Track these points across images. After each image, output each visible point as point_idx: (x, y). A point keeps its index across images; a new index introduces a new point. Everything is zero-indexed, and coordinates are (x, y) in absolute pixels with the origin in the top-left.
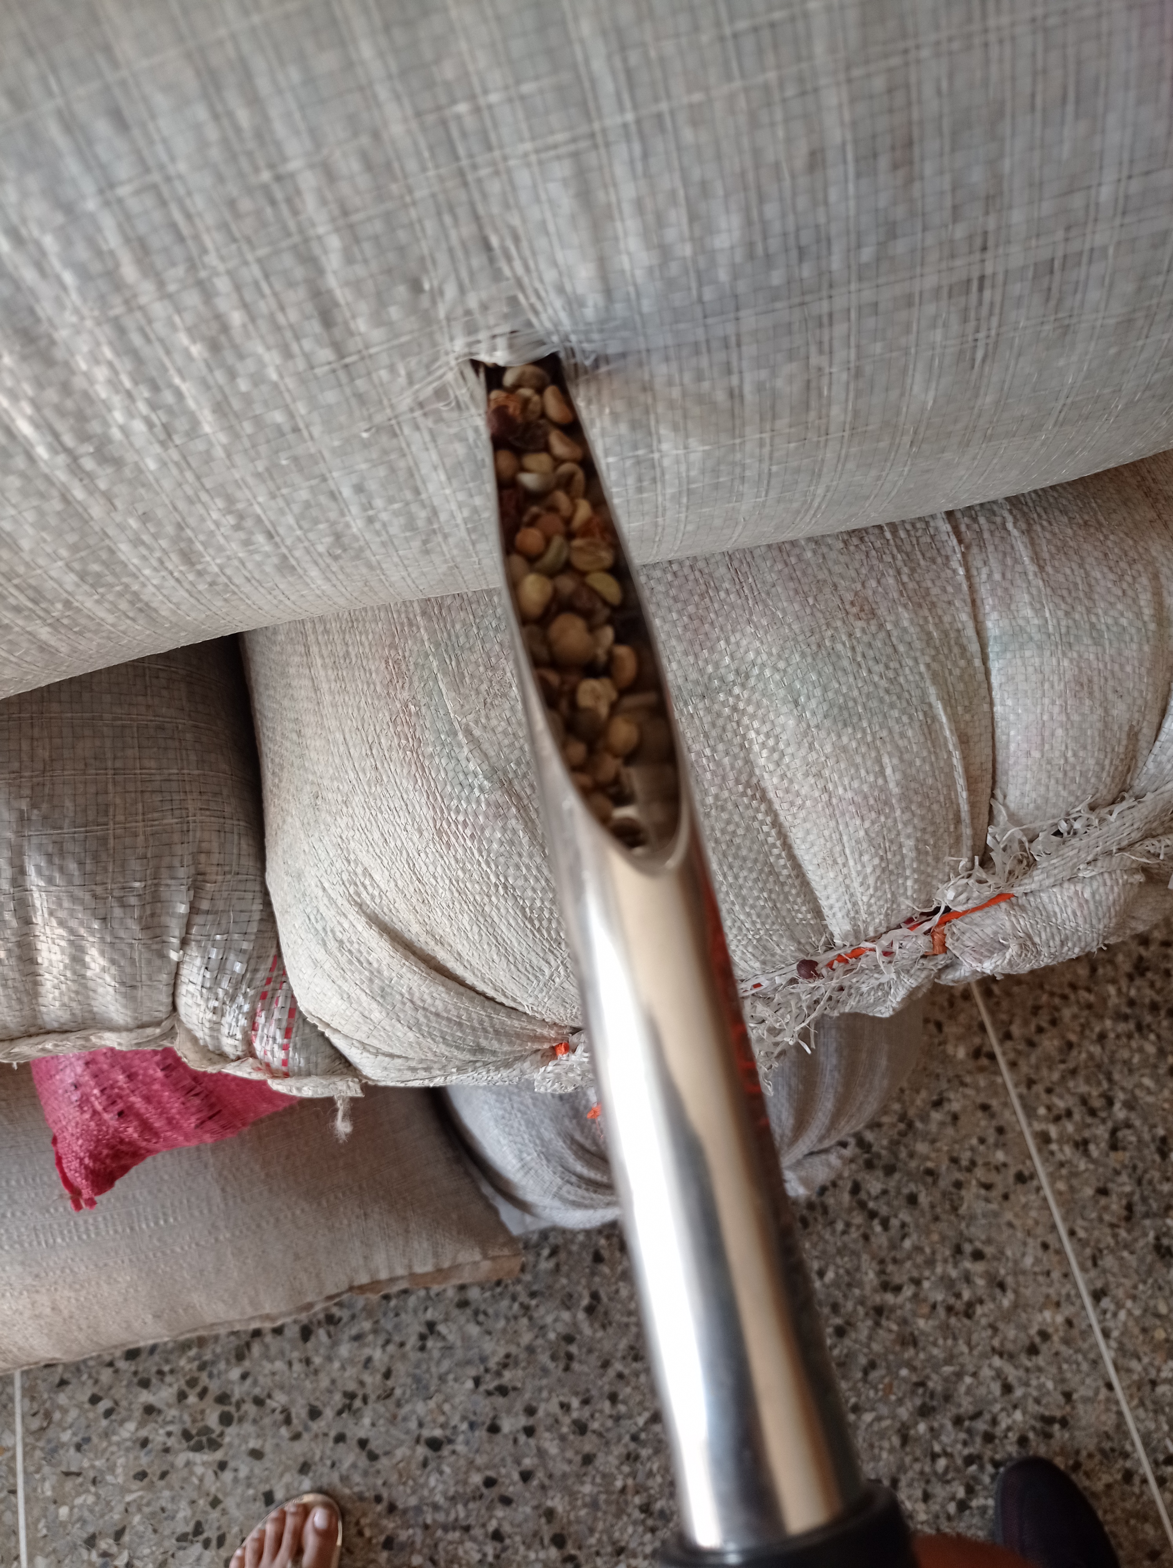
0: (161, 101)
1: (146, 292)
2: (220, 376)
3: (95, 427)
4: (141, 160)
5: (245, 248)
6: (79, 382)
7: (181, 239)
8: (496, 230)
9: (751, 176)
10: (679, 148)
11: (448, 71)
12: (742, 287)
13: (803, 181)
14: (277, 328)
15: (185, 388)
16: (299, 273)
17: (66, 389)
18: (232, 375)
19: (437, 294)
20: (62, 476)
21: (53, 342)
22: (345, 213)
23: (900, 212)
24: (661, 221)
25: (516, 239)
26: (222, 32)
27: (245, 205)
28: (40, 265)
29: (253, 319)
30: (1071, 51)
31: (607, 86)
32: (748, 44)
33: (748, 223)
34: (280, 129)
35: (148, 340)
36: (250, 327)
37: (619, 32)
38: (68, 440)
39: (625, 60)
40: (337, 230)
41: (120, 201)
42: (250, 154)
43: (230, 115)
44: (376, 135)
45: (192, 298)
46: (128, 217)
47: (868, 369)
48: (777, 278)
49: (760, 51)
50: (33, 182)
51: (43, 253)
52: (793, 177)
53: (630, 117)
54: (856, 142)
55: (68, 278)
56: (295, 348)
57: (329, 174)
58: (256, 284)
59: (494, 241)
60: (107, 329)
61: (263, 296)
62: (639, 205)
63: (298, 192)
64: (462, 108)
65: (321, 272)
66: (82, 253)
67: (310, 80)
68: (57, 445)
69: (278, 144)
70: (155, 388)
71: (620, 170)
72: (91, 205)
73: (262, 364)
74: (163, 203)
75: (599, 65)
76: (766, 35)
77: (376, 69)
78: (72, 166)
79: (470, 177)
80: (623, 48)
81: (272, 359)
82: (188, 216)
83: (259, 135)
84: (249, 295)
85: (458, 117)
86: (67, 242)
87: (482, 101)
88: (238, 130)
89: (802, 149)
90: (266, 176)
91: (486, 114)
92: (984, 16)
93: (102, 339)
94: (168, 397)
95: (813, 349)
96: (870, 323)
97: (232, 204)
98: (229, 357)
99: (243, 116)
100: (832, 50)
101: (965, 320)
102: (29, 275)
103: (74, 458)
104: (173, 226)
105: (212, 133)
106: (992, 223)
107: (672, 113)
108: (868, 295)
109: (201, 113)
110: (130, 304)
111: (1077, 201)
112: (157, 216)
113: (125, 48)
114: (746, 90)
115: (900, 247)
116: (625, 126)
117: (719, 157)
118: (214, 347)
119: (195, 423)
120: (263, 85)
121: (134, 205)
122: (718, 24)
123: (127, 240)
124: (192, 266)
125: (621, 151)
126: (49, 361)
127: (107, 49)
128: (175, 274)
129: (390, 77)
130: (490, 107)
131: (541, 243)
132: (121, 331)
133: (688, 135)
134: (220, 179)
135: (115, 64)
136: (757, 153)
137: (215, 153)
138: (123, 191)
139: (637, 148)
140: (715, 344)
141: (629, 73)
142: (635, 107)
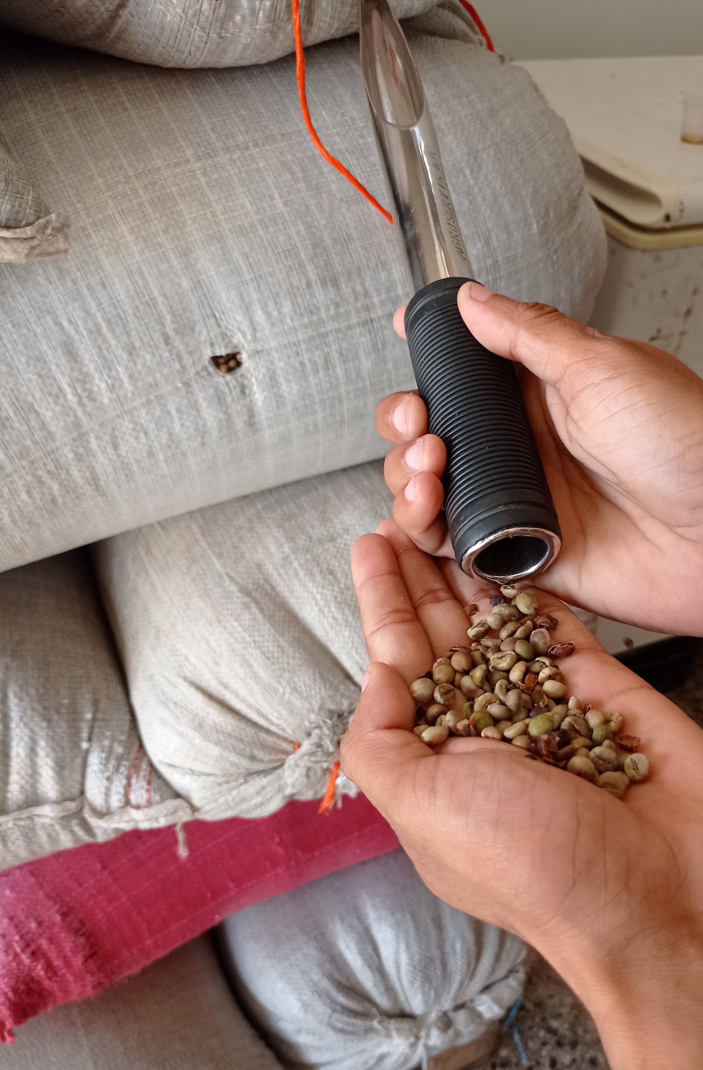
0: (115, 280)
1: (109, 335)
2: (132, 364)
3: (88, 386)
4: (110, 296)
5: (141, 320)
6: (85, 369)
7: (121, 319)
8: (217, 311)
9: (291, 290)
10: (268, 284)
11: (199, 266)
12: (296, 324)
13: (307, 291)
14: (150, 346)
15: (120, 369)
16: (158, 327)
17: (80, 371)
18: (135, 363)
19: (200, 333)
20: (75, 406)
21: (78, 355)
22: (171, 308)
23: (338, 299)
24: (266, 305)
25: (223, 313)
26: (134, 261)
27: (141, 307)
28: (76, 329)
29: (143, 343)
30: (375, 254)
31: (244, 268)
32: (282, 255)
33: (293, 304)
34: (151, 285)
35: (109, 352)
36: (142, 346)
37: (246, 254)
38: (79, 390)
39: (249, 261)
40: (169, 313)
41: (103, 308)
42: (142, 293)
43: (136, 282)
44: (179, 285)
45: (124, 338)
46: (105, 313)
47: (344, 353)
48: (306, 321)
49: (286, 257)
50: (77, 305)
51: (78, 326)
52: (303, 290)
53: (252, 276)
54: (320, 279)
55: (85, 333)
56: (156, 353)
57: (165, 296)
58: (144, 331)
59: (217, 315)
60: (97, 349)
61: (146, 335)
62: (259, 300)
63: (157, 303)
64: (204, 276)
65: (164, 327)
66: (90, 325)
67: (160, 272)
68: (76, 394)
69: (151, 290)
70: (110, 369)
71: (252, 291)
72: (94, 310)
73: (145, 359)
74: (116, 308)
75: (241, 263)
76: (287, 253)
77: (178, 267)
78: (89, 299)
79: (208, 296)
80: (247, 258)
81: (148, 357)
82: (124, 312)
83: (145, 287)
84: (142, 335)
85: (203, 279)
86: (86, 322)
87: (209, 274)
88: (138, 286)
89: (304, 282)
90: (147, 298)
91: (211, 278)
92: (347, 246)
93: (94, 352)
94: (114, 373)
95: (324, 346)
96: (340, 335)
97: (137, 307)
98: (135, 356)
99: (141, 283)
100: (306, 255)
101: (370, 334)
102: (73, 333)
103: (80, 398)
104: (119, 315)
105: (131, 287)
106: (368, 301)
107: (265, 274)
108: (336, 326)
109: (128, 282)
110: (105, 341)
111: (392, 294)
112: (114, 312)
113: (107, 267)
114: (285, 267)
115: (342, 310)
116: (251, 279)
117: (280, 285)
118: (130, 354)
119: (122, 382)
120: (146, 273)
121: (107, 309)
122: (273, 251)
123: (105, 320)
124: (124, 327)
125: (251, 285)
126: (76, 362)
127: (101, 268)
128: (118, 330)
129: (182, 269)
130: (212, 276)
131: (231, 314)
132: (100, 349)
133: (270, 279)
134: (133, 300)
135: (103, 271)
136: (291, 284)
137: (132, 293)
138: (104, 306)
139: (256, 284)
140: (292, 345)
141: (250, 264)
142: (253, 272)
